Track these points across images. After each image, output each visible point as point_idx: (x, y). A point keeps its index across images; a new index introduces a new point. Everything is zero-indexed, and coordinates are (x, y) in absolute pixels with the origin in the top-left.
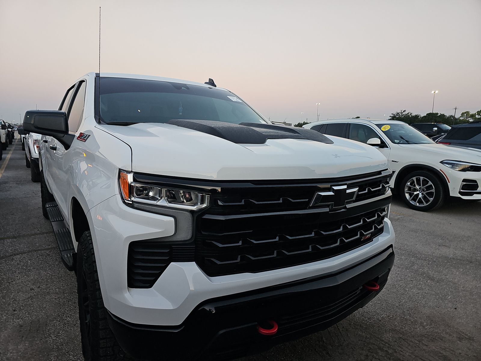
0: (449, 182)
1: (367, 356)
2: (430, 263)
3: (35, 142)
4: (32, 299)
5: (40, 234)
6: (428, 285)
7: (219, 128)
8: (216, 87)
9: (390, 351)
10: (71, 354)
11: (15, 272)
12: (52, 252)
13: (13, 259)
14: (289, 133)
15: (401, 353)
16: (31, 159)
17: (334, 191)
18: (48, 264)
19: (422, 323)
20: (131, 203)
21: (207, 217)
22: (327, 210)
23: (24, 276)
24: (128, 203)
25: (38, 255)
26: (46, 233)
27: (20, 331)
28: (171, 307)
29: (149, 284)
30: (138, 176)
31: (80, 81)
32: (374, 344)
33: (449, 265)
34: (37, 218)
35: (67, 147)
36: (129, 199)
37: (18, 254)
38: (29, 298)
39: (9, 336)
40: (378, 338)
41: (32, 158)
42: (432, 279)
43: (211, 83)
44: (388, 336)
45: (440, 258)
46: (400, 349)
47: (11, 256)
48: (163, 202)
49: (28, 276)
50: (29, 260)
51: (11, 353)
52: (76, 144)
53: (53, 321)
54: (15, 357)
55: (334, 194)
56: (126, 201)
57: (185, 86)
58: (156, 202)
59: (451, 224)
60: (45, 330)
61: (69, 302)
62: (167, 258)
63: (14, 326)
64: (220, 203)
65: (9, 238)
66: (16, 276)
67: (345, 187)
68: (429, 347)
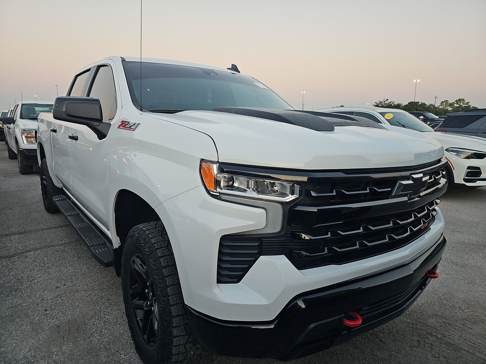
0: (454, 170)
1: (419, 341)
2: (450, 248)
3: (23, 133)
4: (60, 298)
5: (47, 229)
6: (455, 270)
8: (240, 73)
9: (440, 336)
10: (122, 353)
11: (34, 270)
12: (67, 248)
13: (26, 256)
15: (450, 337)
16: (18, 150)
17: (413, 179)
18: (67, 260)
19: (460, 308)
20: (218, 194)
21: (299, 208)
22: (406, 199)
23: (44, 274)
24: (213, 194)
25: (53, 251)
26: (55, 228)
27: (59, 332)
28: (266, 303)
29: (237, 279)
30: (224, 167)
31: (98, 66)
32: (422, 330)
33: (468, 250)
34: (39, 212)
35: (101, 136)
36: (215, 191)
37: (30, 251)
38: (57, 297)
39: (49, 338)
40: (424, 324)
41: (20, 149)
42: (457, 265)
43: (234, 68)
44: (432, 321)
45: (457, 243)
46: (448, 333)
47: (23, 252)
48: (251, 193)
49: (49, 274)
50: (45, 257)
51: (56, 355)
53: (91, 319)
54: (62, 359)
55: (413, 183)
56: (211, 193)
57: (213, 71)
58: (244, 193)
60: (85, 329)
61: (102, 299)
62: (256, 252)
63: (51, 327)
64: (313, 194)
65: (14, 234)
66: (35, 274)
67: (421, 175)
68: (473, 330)
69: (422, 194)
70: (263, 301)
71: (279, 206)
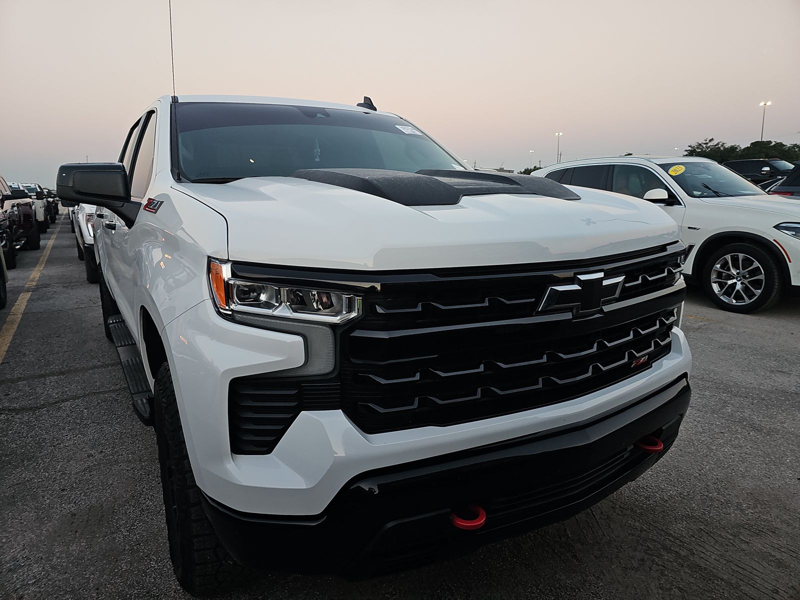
0: (790, 262)
1: (642, 560)
3: (89, 219)
4: (90, 472)
5: (102, 366)
6: (751, 440)
7: (378, 180)
8: (376, 110)
9: (683, 553)
10: (153, 559)
11: (64, 429)
12: (121, 396)
13: (59, 408)
14: (501, 184)
15: (702, 555)
16: (84, 246)
17: (581, 283)
18: (115, 414)
19: (739, 506)
20: (231, 313)
21: (358, 333)
22: (568, 316)
23: (77, 435)
24: (225, 314)
25: (99, 401)
26: (112, 365)
27: (73, 523)
28: (303, 486)
29: (266, 448)
30: (239, 267)
31: (148, 112)
32: (655, 541)
34: (97, 341)
35: (130, 223)
36: (227, 308)
37: (67, 400)
38: (85, 470)
39: (55, 532)
40: (662, 530)
41: (86, 245)
42: (759, 430)
43: (368, 103)
44: (679, 528)
46: (700, 549)
47: (56, 402)
48: (283, 311)
49: (84, 435)
50: (86, 409)
51: (58, 558)
52: (144, 218)
53: (125, 506)
54: (65, 564)
55: (580, 288)
56: (222, 311)
57: (323, 111)
58: (271, 311)
59: (792, 334)
60: (111, 521)
61: (149, 475)
62: (294, 404)
63: (63, 515)
64: (380, 310)
65: (52, 374)
66: (64, 435)
67: (601, 275)
68: (751, 544)
69: (607, 308)
70: (300, 484)
71: (328, 330)
